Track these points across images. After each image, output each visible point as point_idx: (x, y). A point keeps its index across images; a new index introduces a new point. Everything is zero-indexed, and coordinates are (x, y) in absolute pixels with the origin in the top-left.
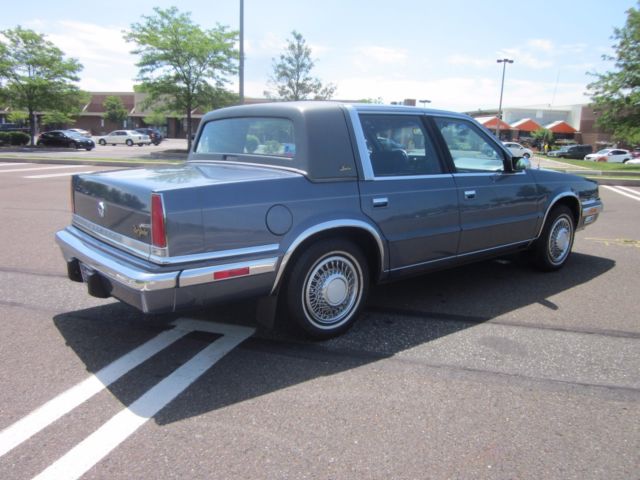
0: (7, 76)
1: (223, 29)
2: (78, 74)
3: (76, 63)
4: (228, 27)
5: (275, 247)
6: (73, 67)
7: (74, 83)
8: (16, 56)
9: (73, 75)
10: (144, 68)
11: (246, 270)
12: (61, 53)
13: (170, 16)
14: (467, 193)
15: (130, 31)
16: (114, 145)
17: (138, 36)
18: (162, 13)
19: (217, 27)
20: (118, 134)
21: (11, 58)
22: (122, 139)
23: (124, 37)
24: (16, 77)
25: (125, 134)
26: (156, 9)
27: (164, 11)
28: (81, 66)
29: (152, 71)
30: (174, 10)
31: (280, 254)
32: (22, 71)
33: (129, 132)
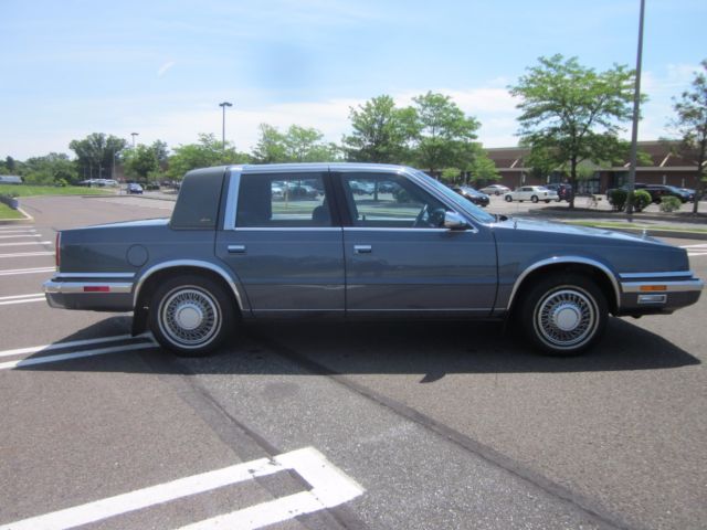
0: (414, 137)
1: (620, 69)
2: (476, 133)
3: (475, 121)
4: (626, 66)
5: (132, 275)
6: (472, 125)
7: (473, 141)
8: (423, 120)
9: (472, 133)
10: (527, 121)
11: (107, 288)
12: (461, 113)
13: (555, 63)
14: (357, 247)
15: (517, 84)
16: (521, 201)
17: (524, 90)
18: (546, 62)
19: (614, 69)
20: (525, 190)
21: (419, 122)
22: (528, 195)
23: (510, 92)
24: (421, 138)
25: (531, 190)
26: (541, 59)
27: (549, 60)
28: (478, 123)
29: (538, 123)
30: (558, 58)
31: (134, 280)
32: (426, 133)
33: (535, 188)
